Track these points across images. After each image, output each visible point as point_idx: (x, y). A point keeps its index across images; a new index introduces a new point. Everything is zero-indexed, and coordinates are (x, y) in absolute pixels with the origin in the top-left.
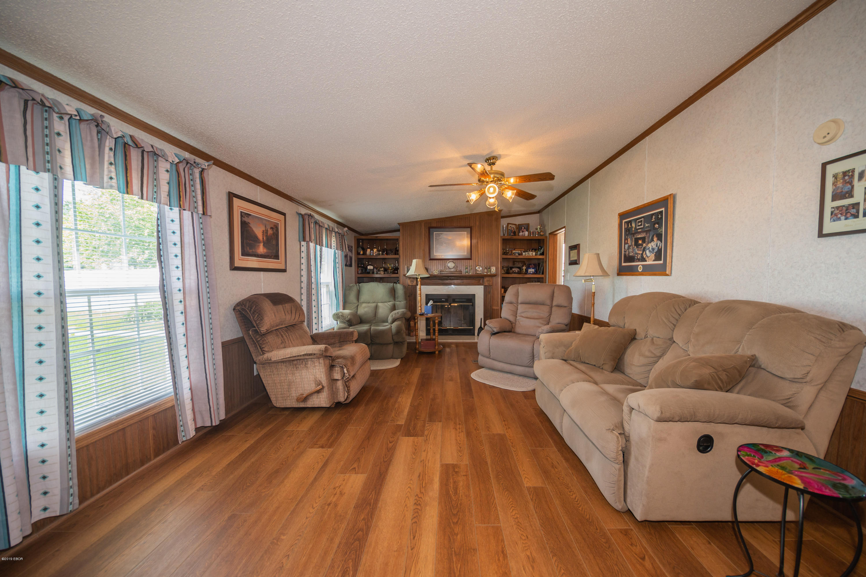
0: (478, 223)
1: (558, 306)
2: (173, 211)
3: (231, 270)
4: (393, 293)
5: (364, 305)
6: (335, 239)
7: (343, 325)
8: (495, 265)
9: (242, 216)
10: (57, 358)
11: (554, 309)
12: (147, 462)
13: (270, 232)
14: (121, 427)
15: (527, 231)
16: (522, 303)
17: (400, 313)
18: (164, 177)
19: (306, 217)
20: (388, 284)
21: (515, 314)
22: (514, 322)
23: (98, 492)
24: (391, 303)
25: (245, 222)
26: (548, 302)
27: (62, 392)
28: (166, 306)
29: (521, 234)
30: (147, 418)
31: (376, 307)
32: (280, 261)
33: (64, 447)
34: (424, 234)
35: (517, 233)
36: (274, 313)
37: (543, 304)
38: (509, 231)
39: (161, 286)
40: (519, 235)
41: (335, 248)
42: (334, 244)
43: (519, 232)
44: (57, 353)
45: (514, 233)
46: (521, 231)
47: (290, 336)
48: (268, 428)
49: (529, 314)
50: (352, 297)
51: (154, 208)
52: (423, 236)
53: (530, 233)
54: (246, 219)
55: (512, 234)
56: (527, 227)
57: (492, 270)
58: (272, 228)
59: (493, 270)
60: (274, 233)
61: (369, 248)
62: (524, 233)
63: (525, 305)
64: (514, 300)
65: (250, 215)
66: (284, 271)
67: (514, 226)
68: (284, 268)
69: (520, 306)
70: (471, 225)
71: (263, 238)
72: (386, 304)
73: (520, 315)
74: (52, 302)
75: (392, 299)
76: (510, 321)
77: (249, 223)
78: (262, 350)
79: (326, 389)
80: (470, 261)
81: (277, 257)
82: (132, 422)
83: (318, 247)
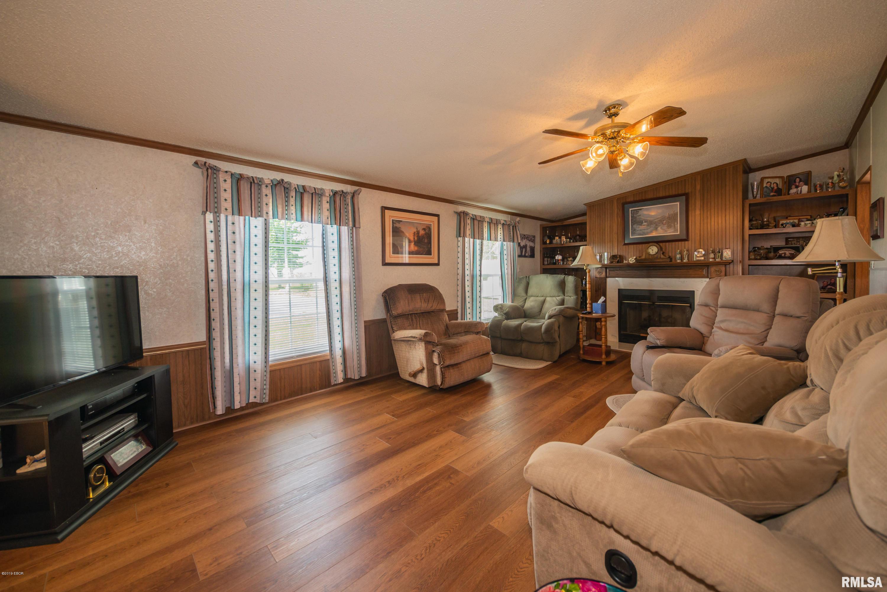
0: (698, 187)
1: (785, 315)
2: (333, 227)
3: (383, 265)
4: (562, 286)
5: (532, 298)
6: (502, 231)
7: (500, 317)
8: (732, 247)
9: (393, 222)
10: (262, 316)
11: (777, 319)
12: (314, 391)
13: (422, 232)
14: (299, 363)
15: (806, 184)
16: (722, 307)
17: (557, 310)
18: (326, 206)
19: (462, 215)
20: (559, 276)
21: (711, 323)
22: (707, 335)
23: (284, 399)
24: (559, 298)
25: (396, 227)
26: (766, 307)
27: (264, 335)
28: (327, 291)
29: (793, 191)
30: (316, 362)
31: (544, 302)
32: (432, 256)
33: (263, 366)
34: (616, 213)
35: (784, 191)
36: (408, 301)
37: (757, 310)
38: (765, 189)
39: (324, 278)
40: (789, 194)
41: (502, 240)
42: (500, 235)
43: (790, 188)
44: (262, 313)
45: (779, 192)
46: (793, 186)
47: (421, 321)
48: (384, 392)
49: (731, 326)
50: (521, 290)
51: (318, 228)
52: (616, 215)
53: (813, 188)
54: (397, 225)
55: (772, 194)
56: (806, 178)
57: (725, 254)
58: (424, 229)
59: (727, 254)
60: (426, 234)
61: (557, 236)
62: (799, 189)
63: (727, 309)
64: (710, 302)
65: (401, 221)
66: (438, 264)
67: (777, 181)
68: (437, 262)
69: (720, 311)
70: (687, 192)
71: (414, 239)
72: (554, 298)
73: (718, 325)
74: (261, 286)
75: (561, 294)
76: (702, 334)
77: (400, 228)
78: (393, 329)
79: (425, 371)
80: (686, 242)
81: (429, 253)
82: (305, 362)
83: (478, 242)
